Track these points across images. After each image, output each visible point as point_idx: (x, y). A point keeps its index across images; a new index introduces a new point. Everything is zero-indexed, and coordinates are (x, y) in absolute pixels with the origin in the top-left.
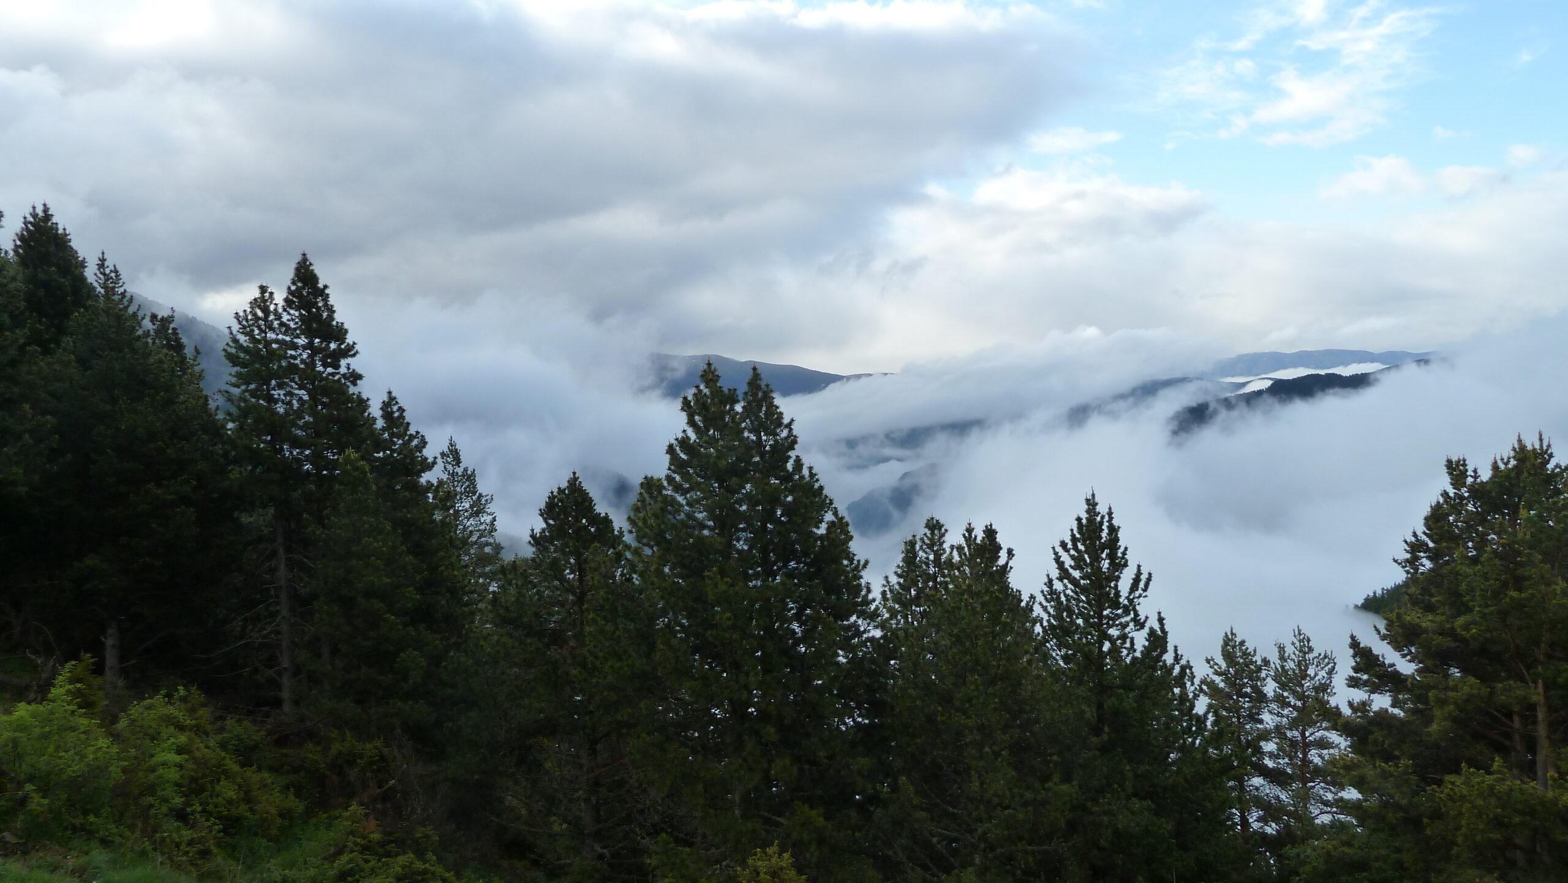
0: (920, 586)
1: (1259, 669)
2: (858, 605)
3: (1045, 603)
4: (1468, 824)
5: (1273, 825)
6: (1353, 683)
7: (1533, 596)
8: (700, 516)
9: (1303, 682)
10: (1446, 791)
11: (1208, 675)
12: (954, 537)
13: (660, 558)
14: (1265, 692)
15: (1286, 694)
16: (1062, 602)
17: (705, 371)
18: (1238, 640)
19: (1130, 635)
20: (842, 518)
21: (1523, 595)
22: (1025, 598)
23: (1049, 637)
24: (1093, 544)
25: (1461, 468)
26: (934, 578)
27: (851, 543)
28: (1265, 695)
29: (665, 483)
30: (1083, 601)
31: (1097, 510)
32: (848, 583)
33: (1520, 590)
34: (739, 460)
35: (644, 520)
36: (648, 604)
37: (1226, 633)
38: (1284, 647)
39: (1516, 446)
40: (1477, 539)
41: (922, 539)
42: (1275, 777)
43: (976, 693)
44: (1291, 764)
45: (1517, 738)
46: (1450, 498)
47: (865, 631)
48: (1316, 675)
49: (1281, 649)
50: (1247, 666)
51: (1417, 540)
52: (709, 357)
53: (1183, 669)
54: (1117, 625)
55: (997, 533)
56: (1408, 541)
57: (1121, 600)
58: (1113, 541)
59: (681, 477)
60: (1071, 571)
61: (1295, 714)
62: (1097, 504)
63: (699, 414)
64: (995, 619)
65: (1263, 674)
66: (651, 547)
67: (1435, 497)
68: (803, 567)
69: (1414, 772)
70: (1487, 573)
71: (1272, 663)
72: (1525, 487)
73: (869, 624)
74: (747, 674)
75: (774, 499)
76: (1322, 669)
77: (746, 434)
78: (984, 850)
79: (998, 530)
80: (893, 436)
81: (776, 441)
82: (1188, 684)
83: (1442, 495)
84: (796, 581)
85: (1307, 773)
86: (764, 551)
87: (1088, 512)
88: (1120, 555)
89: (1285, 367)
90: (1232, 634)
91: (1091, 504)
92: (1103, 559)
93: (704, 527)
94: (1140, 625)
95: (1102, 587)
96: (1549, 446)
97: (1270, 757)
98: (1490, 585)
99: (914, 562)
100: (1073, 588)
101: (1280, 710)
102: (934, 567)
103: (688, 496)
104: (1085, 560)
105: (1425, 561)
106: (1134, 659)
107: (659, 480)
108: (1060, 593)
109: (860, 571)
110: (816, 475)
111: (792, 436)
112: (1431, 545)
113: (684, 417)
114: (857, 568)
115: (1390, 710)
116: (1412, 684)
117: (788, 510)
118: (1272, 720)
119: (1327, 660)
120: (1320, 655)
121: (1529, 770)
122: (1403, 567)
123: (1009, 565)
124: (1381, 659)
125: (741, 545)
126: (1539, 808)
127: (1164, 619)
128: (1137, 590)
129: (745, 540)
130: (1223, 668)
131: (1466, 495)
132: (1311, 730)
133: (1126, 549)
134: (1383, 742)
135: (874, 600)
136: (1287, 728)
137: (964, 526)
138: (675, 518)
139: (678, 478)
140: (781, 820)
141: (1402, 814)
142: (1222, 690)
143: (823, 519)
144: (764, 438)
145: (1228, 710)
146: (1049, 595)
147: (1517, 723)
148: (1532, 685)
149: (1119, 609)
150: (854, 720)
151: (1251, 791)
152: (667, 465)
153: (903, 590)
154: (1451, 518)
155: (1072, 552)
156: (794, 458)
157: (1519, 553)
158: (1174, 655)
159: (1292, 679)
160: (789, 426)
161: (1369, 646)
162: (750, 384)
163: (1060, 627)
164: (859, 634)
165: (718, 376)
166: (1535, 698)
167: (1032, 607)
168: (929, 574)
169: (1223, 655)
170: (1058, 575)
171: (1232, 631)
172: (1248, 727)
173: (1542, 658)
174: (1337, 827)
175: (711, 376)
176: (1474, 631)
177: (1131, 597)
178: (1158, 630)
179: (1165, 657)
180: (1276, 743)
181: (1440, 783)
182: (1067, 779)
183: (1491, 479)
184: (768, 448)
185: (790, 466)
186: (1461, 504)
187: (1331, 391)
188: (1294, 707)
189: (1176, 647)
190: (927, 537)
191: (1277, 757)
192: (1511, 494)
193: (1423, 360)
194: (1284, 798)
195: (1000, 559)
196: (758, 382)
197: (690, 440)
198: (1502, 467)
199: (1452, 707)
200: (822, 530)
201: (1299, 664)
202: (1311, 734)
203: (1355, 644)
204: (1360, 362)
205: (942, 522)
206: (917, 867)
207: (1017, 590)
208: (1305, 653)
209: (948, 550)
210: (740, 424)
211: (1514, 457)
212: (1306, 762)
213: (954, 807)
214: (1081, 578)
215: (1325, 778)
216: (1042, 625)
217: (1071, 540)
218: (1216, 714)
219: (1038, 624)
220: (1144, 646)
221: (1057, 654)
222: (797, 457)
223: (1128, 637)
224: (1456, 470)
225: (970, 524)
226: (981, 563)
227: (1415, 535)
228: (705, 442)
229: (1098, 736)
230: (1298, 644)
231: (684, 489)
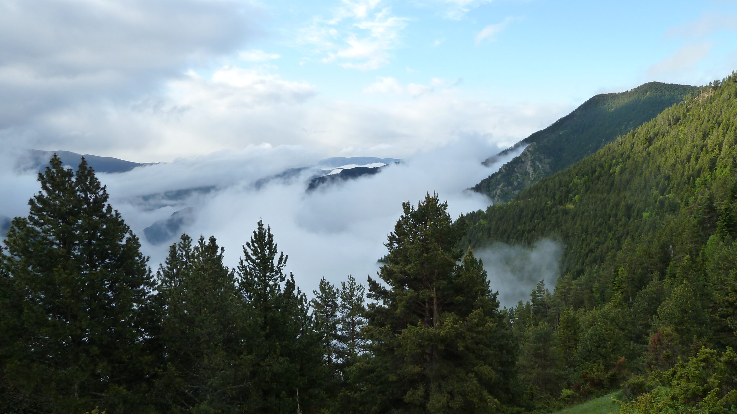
0: (179, 268)
1: (335, 294)
2: (144, 279)
3: (239, 272)
4: (410, 348)
5: (341, 359)
6: (369, 296)
7: (432, 256)
8: (50, 238)
9: (352, 297)
10: (402, 335)
11: (314, 298)
12: (195, 244)
13: (25, 262)
14: (337, 303)
15: (345, 303)
16: (248, 271)
17: (52, 159)
18: (326, 282)
19: (278, 284)
20: (135, 236)
21: (428, 255)
22: (230, 270)
23: (242, 287)
24: (261, 243)
25: (408, 206)
26: (186, 263)
27: (140, 249)
28: (338, 305)
29: (28, 221)
30: (257, 270)
31: (263, 228)
32: (138, 268)
33: (427, 253)
34: (74, 207)
35: (15, 241)
36: (18, 288)
37: (321, 280)
38: (345, 283)
39: (427, 197)
40: (413, 234)
41: (179, 245)
42: (342, 339)
43: (205, 318)
44: (348, 333)
45: (427, 311)
46: (404, 218)
47: (148, 293)
48: (357, 294)
49: (344, 284)
50: (330, 293)
51: (392, 236)
52: (55, 152)
53: (302, 296)
54: (273, 280)
55: (216, 240)
56: (389, 236)
57: (274, 268)
58: (271, 242)
59: (38, 217)
60: (251, 256)
61: (349, 311)
62: (263, 225)
63: (49, 183)
64: (215, 281)
65: (336, 296)
66: (20, 256)
67: (398, 218)
68: (113, 262)
69: (391, 330)
70: (416, 248)
71: (340, 291)
72: (429, 213)
73: (150, 289)
74: (81, 321)
75: (95, 227)
76: (360, 291)
77: (78, 193)
78: (212, 392)
79: (216, 239)
80: (167, 194)
81: (96, 197)
82: (304, 303)
83: (401, 217)
84: (109, 269)
85: (354, 335)
86: (90, 255)
87: (259, 228)
88: (273, 248)
89: (347, 164)
90: (324, 279)
91: (260, 225)
92: (266, 250)
93: (53, 244)
94: (283, 279)
95: (266, 263)
96: (437, 197)
97: (340, 331)
98: (417, 252)
99: (175, 256)
100: (252, 264)
101: (343, 310)
102: (186, 258)
103: (43, 227)
104: (258, 251)
105: (395, 244)
106: (281, 294)
107: (24, 219)
108: (246, 267)
109: (145, 262)
110: (119, 214)
111: (106, 194)
112: (397, 237)
113: (39, 184)
114: (143, 260)
115: (382, 305)
116: (390, 294)
117: (104, 233)
118: (340, 315)
119: (361, 287)
120: (359, 285)
121: (431, 323)
122: (387, 247)
123: (222, 255)
124: (379, 285)
125: (76, 253)
126: (433, 338)
127: (293, 275)
128: (281, 263)
129: (78, 250)
130: (320, 295)
131: (410, 216)
132: (355, 317)
133: (276, 245)
134: (380, 319)
135: (153, 276)
136: (346, 318)
137: (199, 237)
138: (35, 240)
139: (36, 217)
140: (103, 394)
141: (387, 347)
142: (320, 304)
143: (124, 237)
144: (89, 195)
145: (323, 313)
146: (241, 268)
147: (427, 306)
148: (432, 290)
149: (273, 272)
150: (143, 338)
151: (332, 346)
152: (29, 210)
153: (170, 270)
154: (404, 226)
155: (252, 247)
156: (107, 205)
157: (427, 239)
158: (297, 291)
159: (348, 297)
160: (104, 189)
161: (375, 280)
162: (80, 166)
163: (247, 282)
164: (145, 294)
165: (61, 162)
166: (432, 295)
167: (233, 274)
168: (183, 262)
169: (320, 289)
170: (245, 259)
171: (324, 278)
172: (331, 319)
173: (435, 279)
174: (365, 355)
175: (56, 162)
176: (412, 271)
177: (279, 266)
178: (291, 280)
179: (294, 292)
180: (342, 325)
181: (400, 333)
182: (250, 353)
183: (418, 210)
184: (91, 200)
185: (104, 210)
186: (408, 220)
187: (364, 175)
188: (349, 308)
189: (298, 287)
190: (182, 243)
191: (342, 330)
192: (425, 216)
193: (397, 162)
194: (345, 347)
195: (218, 252)
196: (85, 166)
197: (44, 197)
198: (422, 205)
199: (404, 302)
200: (124, 242)
201: (351, 291)
202: (356, 319)
203: (369, 280)
204: (376, 162)
205: (189, 236)
206: (178, 406)
207: (226, 267)
208: (353, 285)
209: (193, 250)
210: (74, 188)
211: (426, 201)
212: (353, 330)
213: (196, 374)
214: (256, 259)
215: (361, 336)
216: (238, 282)
217: (251, 242)
218: (315, 314)
219: (237, 282)
220: (285, 288)
221: (246, 295)
222: (109, 205)
223: (277, 285)
224: (406, 207)
225: (202, 236)
226: (208, 255)
227: (391, 233)
228: (53, 198)
229: (264, 331)
230: (350, 282)
231: (40, 223)
